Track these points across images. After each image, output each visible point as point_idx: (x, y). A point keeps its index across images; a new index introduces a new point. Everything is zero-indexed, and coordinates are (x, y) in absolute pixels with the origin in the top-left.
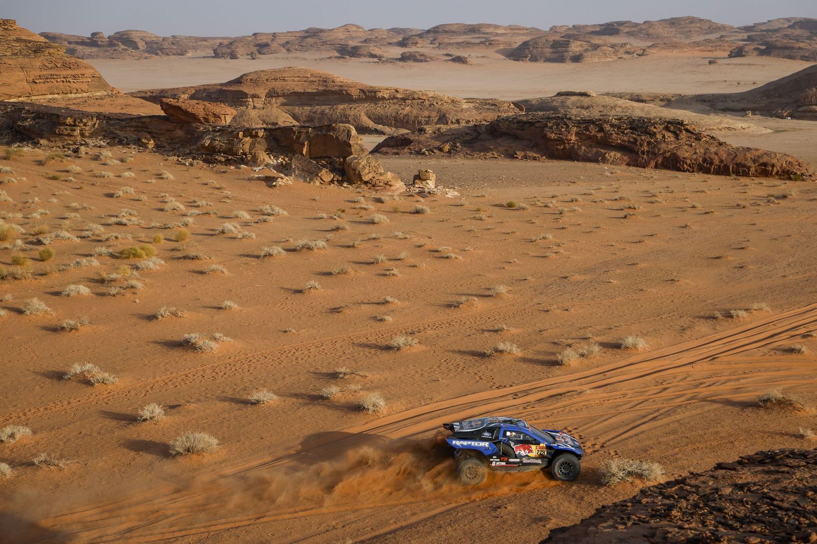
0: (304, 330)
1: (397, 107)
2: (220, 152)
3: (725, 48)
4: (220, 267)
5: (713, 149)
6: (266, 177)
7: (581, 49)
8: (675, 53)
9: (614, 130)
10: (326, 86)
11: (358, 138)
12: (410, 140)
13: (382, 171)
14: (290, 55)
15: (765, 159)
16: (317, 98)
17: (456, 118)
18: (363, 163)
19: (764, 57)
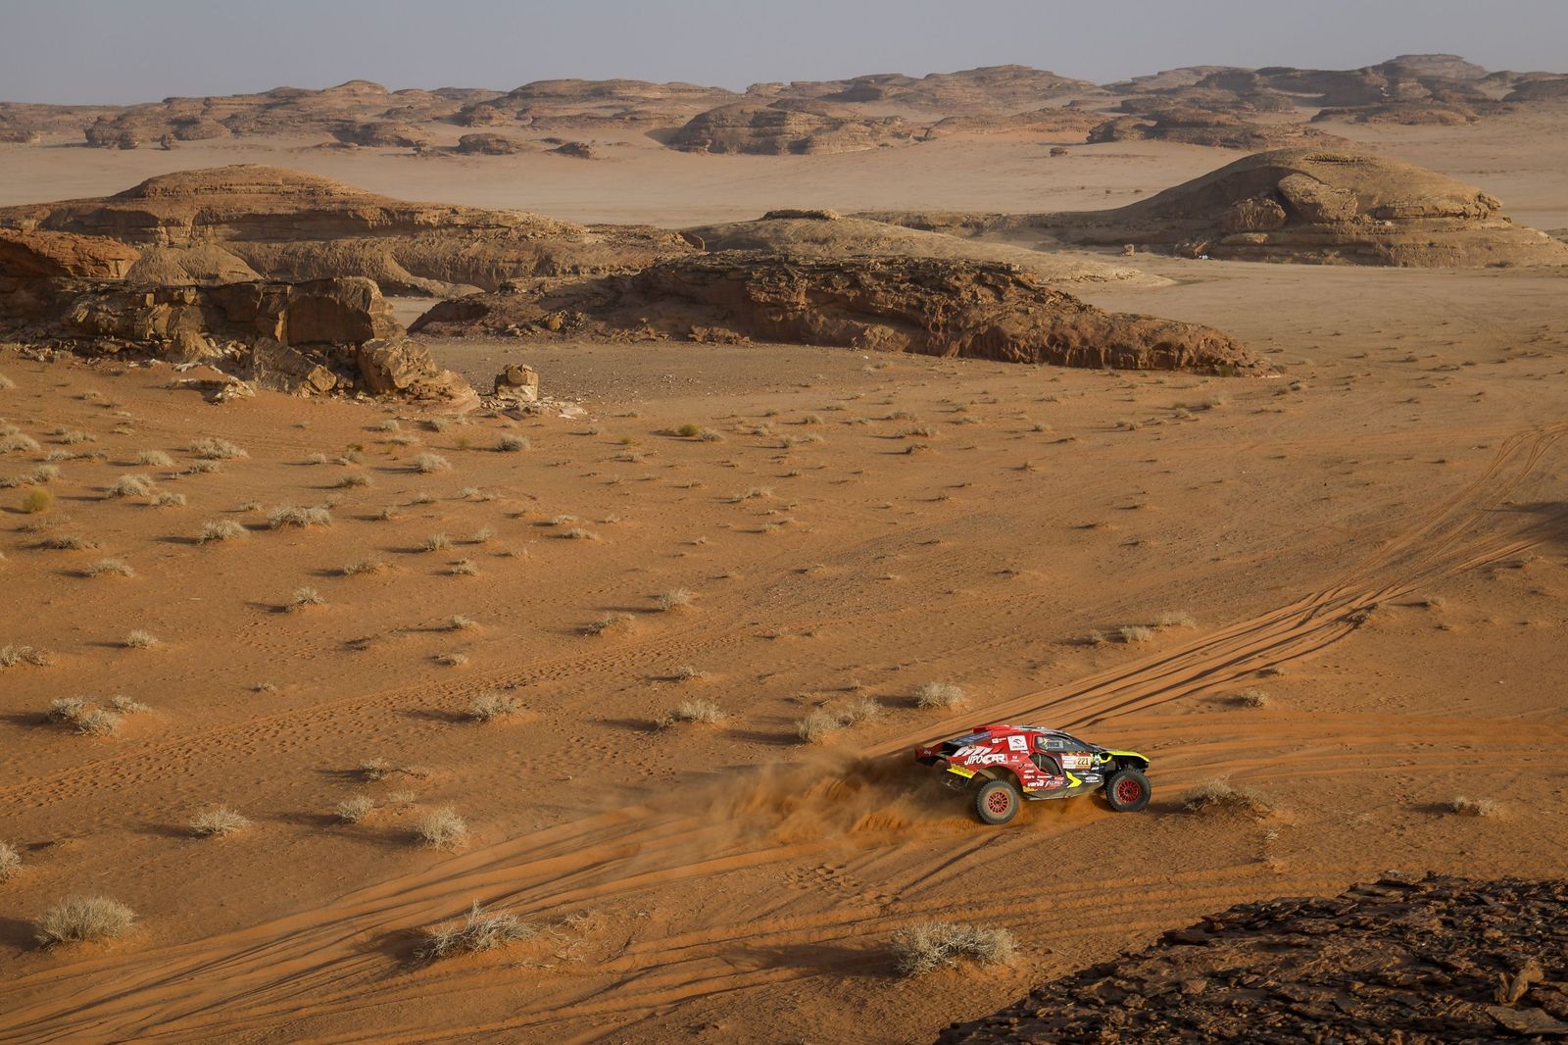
0: (293, 687)
1: (455, 242)
2: (107, 333)
3: (1078, 125)
4: (118, 563)
5: (1068, 319)
6: (203, 383)
7: (808, 128)
8: (987, 135)
9: (879, 285)
10: (314, 201)
11: (384, 303)
12: (483, 306)
13: (434, 369)
14: (239, 142)
15: (1165, 337)
16: (296, 225)
17: (571, 262)
18: (395, 353)
19: (1155, 142)
